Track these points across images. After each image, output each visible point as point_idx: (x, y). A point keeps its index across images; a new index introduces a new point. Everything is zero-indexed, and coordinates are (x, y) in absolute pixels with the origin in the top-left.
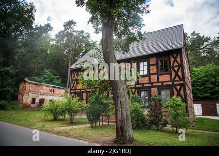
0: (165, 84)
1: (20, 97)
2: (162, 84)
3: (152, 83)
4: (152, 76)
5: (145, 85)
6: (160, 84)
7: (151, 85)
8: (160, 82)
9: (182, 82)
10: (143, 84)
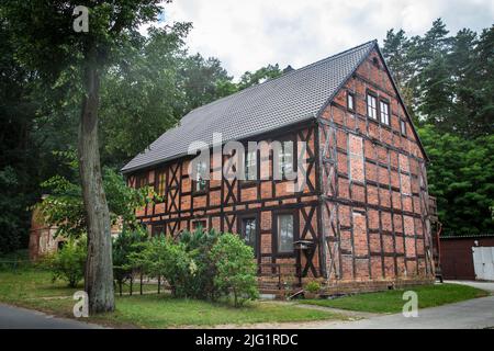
0: (284, 202)
1: (33, 238)
2: (280, 203)
3: (263, 201)
4: (263, 186)
5: (251, 206)
6: (276, 203)
7: (259, 205)
8: (277, 199)
9: (315, 198)
10: (247, 203)
